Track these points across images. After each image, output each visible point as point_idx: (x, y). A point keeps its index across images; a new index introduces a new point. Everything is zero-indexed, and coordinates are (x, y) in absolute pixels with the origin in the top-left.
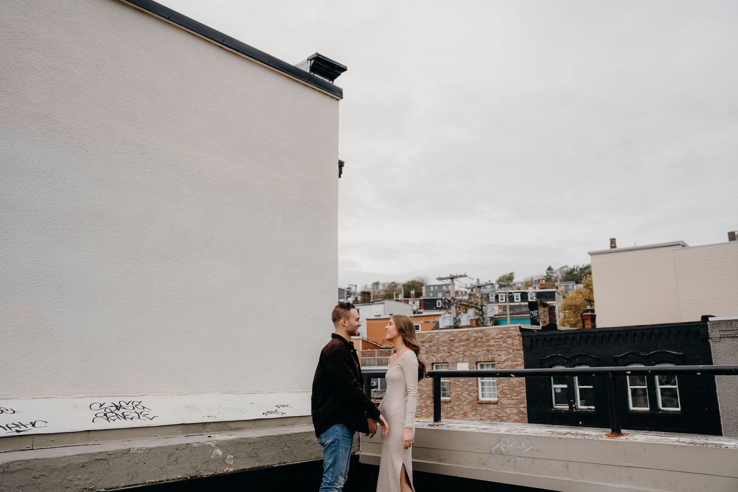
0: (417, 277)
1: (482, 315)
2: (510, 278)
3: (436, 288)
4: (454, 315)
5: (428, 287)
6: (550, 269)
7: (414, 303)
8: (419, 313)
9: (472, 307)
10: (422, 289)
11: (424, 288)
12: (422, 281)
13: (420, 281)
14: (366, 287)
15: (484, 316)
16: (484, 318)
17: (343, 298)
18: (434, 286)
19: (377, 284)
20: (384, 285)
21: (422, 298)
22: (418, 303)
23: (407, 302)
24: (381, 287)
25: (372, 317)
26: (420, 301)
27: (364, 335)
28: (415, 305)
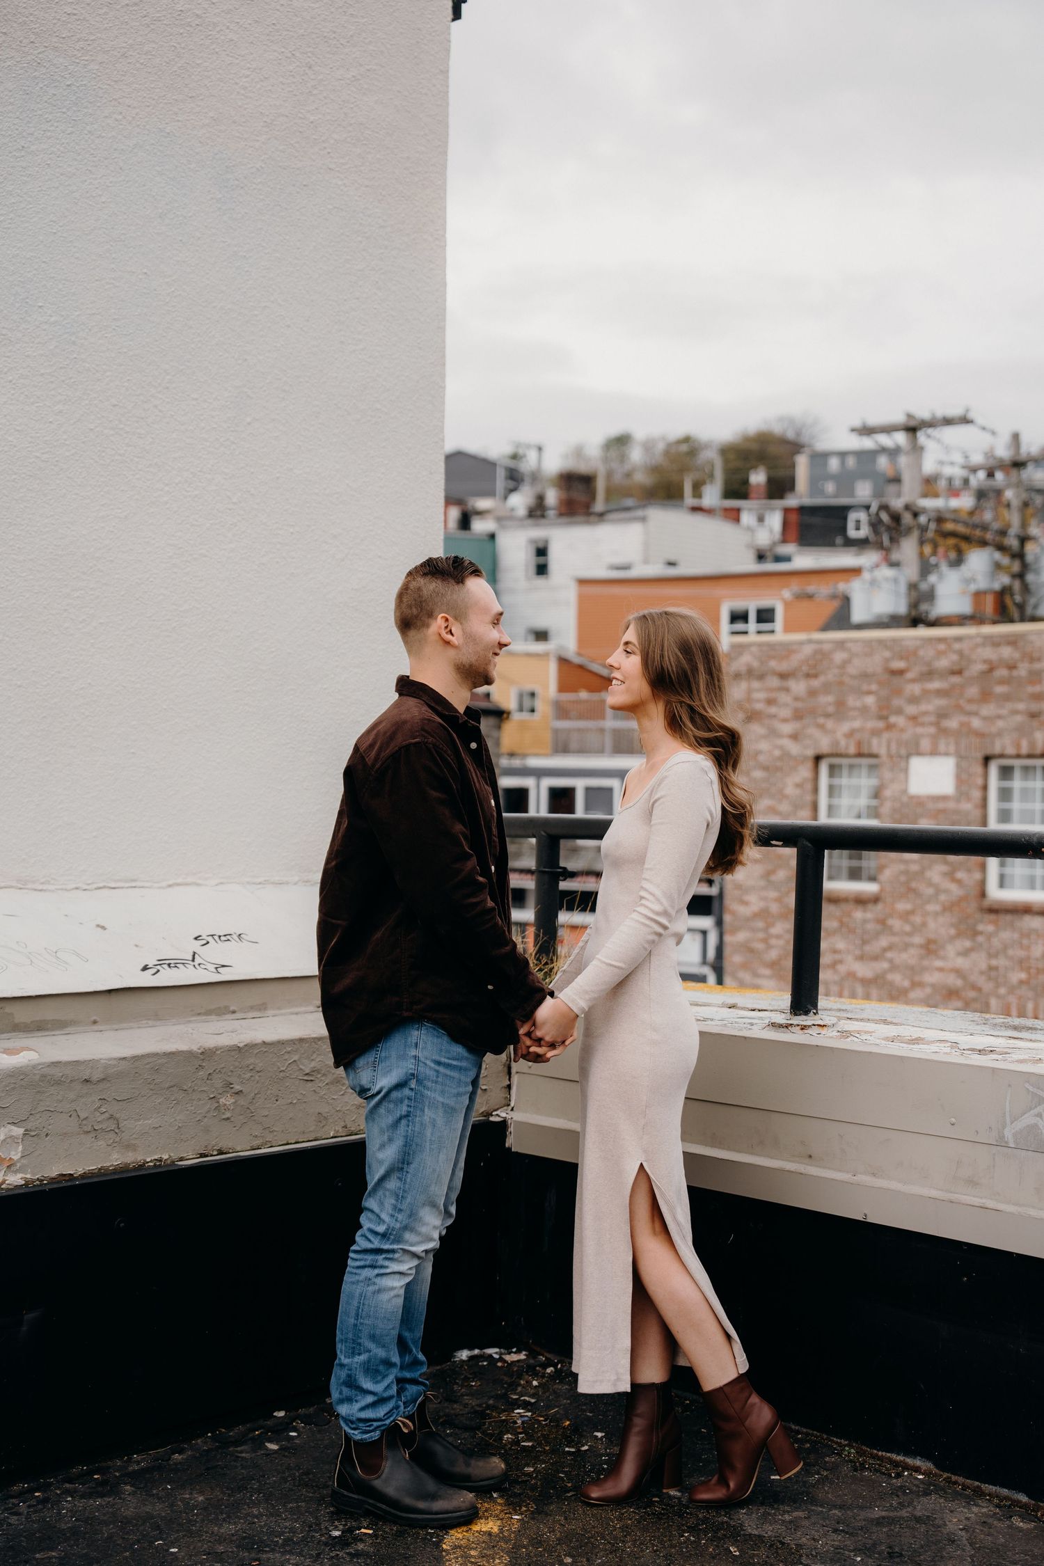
0: (781, 419)
1: (1020, 576)
3: (851, 462)
4: (911, 571)
5: (820, 458)
7: (761, 519)
8: (778, 559)
9: (983, 543)
10: (793, 466)
11: (802, 462)
12: (799, 433)
13: (790, 435)
14: (579, 452)
15: (1030, 578)
16: (1026, 589)
17: (490, 493)
18: (843, 455)
19: (621, 442)
20: (648, 446)
21: (792, 501)
22: (775, 521)
23: (733, 516)
24: (636, 455)
25: (600, 572)
26: (787, 511)
27: (567, 640)
28: (765, 526)
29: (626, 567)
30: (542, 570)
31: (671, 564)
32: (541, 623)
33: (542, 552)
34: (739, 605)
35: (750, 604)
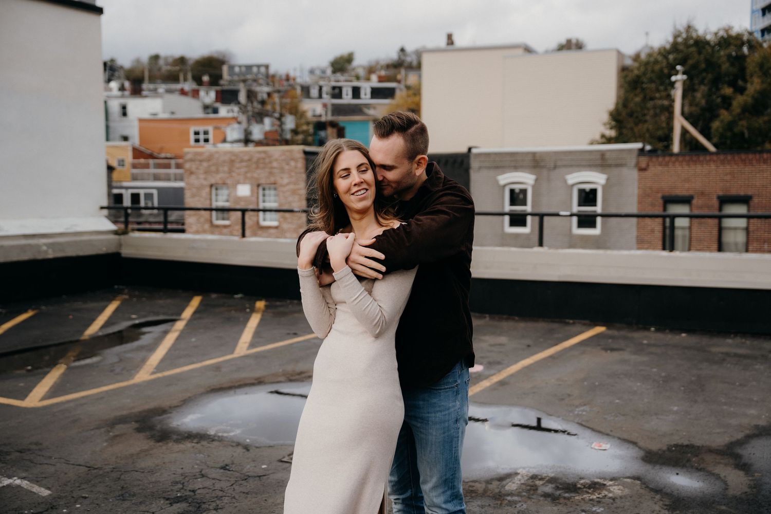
0: (217, 51)
2: (349, 59)
3: (243, 69)
5: (231, 68)
6: (402, 50)
7: (207, 94)
8: (213, 109)
10: (221, 70)
11: (225, 69)
12: (224, 56)
13: (221, 57)
14: (138, 61)
18: (240, 67)
19: (156, 58)
20: (166, 58)
21: (219, 88)
22: (213, 94)
23: (195, 94)
24: (161, 62)
25: (146, 116)
26: (217, 92)
27: (135, 141)
28: (209, 96)
29: (155, 114)
30: (125, 114)
31: (173, 113)
32: (125, 133)
33: (124, 108)
34: (197, 128)
35: (201, 129)
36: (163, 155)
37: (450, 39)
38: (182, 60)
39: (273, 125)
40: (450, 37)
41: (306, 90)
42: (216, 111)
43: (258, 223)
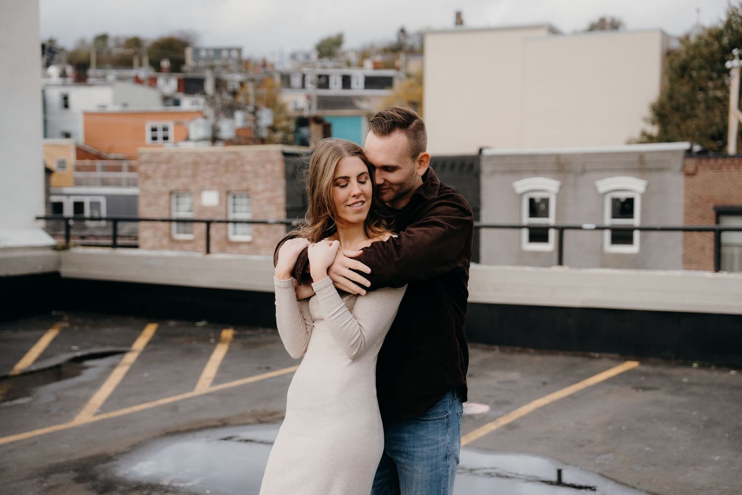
1: (255, 122)
2: (338, 42)
3: (211, 53)
4: (211, 120)
5: (197, 51)
6: (403, 31)
7: (167, 82)
9: (241, 109)
10: (183, 53)
11: (189, 53)
12: (187, 37)
13: (183, 39)
14: (83, 42)
18: (207, 50)
19: (103, 38)
20: (117, 39)
22: (174, 83)
23: (153, 82)
24: (111, 43)
25: (92, 108)
26: (179, 80)
27: (79, 138)
28: (169, 85)
29: (104, 107)
30: (66, 106)
31: (125, 105)
32: (67, 128)
33: (66, 98)
34: (155, 124)
35: (159, 124)
36: (113, 155)
37: (459, 19)
38: (135, 42)
39: (246, 120)
40: (458, 15)
41: (286, 79)
42: (177, 103)
43: (226, 237)
